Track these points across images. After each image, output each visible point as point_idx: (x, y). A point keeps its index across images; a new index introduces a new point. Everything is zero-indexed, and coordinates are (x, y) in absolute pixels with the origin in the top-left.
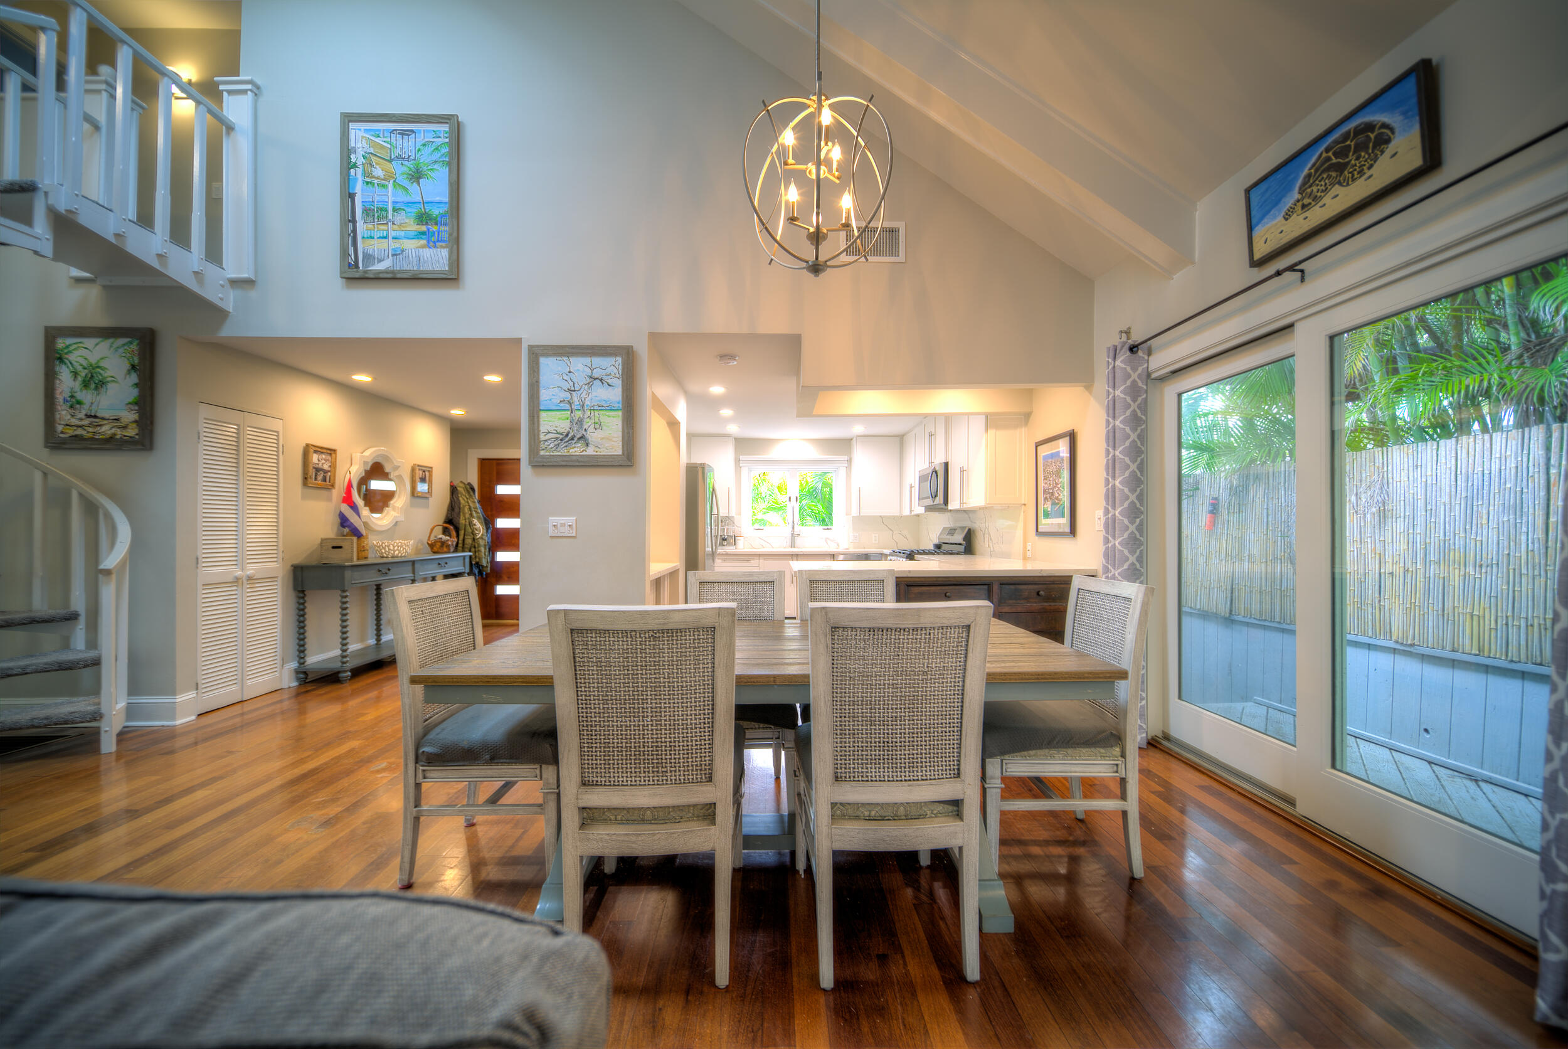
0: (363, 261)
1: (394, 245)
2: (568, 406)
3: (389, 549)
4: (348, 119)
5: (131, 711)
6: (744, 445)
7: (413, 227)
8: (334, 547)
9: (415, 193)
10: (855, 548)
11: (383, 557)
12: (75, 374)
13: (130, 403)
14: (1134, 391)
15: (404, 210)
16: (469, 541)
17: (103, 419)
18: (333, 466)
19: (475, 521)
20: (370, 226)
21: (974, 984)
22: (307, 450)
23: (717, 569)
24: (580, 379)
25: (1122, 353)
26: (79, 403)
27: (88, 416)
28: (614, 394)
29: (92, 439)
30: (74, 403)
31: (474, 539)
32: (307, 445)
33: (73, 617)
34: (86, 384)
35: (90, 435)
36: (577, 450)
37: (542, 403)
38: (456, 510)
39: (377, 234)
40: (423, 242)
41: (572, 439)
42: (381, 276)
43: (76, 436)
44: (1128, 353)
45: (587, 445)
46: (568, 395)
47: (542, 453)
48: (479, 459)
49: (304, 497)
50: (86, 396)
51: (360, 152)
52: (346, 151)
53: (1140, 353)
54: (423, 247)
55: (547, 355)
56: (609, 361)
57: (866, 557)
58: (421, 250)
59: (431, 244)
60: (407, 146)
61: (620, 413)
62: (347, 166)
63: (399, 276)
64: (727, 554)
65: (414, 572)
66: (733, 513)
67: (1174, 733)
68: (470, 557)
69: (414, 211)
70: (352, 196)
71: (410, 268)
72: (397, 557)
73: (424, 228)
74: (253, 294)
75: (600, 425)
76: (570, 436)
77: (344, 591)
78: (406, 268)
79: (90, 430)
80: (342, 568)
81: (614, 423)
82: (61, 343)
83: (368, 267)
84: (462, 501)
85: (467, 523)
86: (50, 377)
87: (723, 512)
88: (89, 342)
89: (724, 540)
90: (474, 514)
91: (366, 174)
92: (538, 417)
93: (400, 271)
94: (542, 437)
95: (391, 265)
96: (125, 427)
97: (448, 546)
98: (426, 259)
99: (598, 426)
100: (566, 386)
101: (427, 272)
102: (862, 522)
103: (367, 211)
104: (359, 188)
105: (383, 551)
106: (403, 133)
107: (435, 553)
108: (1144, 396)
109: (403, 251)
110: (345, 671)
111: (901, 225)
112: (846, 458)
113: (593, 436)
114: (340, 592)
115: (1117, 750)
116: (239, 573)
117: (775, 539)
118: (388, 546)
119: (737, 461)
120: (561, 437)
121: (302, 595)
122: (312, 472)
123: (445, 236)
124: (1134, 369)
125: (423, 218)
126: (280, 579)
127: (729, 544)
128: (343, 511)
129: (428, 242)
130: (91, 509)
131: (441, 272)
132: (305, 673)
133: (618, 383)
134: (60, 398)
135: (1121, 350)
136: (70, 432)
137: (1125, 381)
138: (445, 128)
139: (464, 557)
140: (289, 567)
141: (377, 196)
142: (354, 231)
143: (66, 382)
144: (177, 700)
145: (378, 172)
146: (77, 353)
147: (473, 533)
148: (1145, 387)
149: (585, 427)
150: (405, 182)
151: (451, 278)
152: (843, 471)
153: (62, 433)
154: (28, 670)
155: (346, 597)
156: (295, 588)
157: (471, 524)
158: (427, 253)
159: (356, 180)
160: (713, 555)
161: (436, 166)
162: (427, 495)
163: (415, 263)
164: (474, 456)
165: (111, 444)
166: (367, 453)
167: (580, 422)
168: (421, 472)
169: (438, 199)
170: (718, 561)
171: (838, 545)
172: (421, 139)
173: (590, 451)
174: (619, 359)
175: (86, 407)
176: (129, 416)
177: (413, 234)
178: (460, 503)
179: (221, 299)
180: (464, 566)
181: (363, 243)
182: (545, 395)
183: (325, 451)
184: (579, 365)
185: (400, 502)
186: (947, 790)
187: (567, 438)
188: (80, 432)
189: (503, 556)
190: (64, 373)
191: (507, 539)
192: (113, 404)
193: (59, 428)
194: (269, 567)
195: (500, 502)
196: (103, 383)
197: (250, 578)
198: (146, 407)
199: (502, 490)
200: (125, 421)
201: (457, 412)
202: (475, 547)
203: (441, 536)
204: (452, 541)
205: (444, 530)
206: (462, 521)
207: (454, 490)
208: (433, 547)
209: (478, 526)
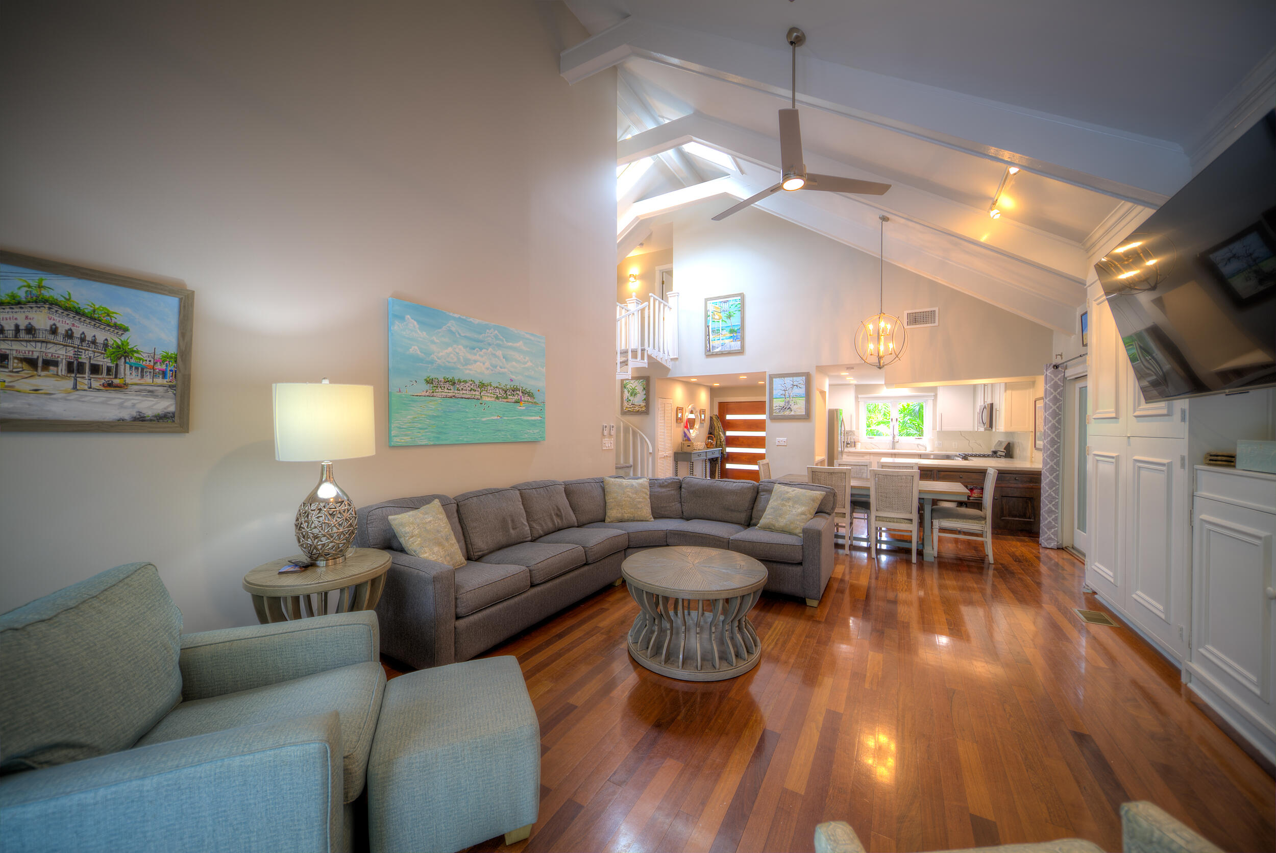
0: (712, 348)
1: (722, 342)
2: (784, 396)
4: (707, 300)
6: (860, 389)
7: (729, 335)
9: (729, 323)
10: (939, 451)
11: (696, 450)
12: (629, 392)
13: (643, 400)
14: (1056, 386)
15: (725, 329)
16: (719, 442)
17: (636, 405)
18: (683, 414)
20: (714, 336)
21: (915, 564)
22: (677, 409)
23: (844, 460)
24: (789, 386)
25: (1050, 368)
26: (630, 400)
27: (632, 404)
28: (802, 391)
30: (628, 400)
32: (678, 407)
33: (631, 467)
34: (631, 395)
35: (632, 410)
36: (787, 413)
37: (774, 395)
38: (713, 427)
39: (716, 339)
40: (732, 340)
41: (785, 408)
42: (718, 353)
44: (1053, 369)
45: (791, 411)
46: (784, 392)
47: (774, 414)
48: (718, 403)
50: (631, 398)
51: (711, 311)
52: (706, 311)
53: (1060, 369)
54: (732, 341)
55: (775, 378)
56: (801, 378)
57: (948, 457)
58: (731, 343)
59: (734, 340)
60: (726, 306)
61: (804, 398)
62: (707, 316)
63: (724, 353)
64: (850, 452)
65: (705, 456)
66: (854, 429)
67: (1077, 545)
68: (721, 449)
69: (728, 329)
70: (708, 326)
71: (727, 349)
73: (732, 335)
74: (678, 362)
75: (796, 403)
76: (785, 406)
77: (691, 462)
79: (632, 408)
81: (801, 403)
82: (625, 382)
83: (714, 350)
84: (715, 422)
86: (622, 392)
87: (847, 428)
88: (632, 382)
89: (848, 444)
90: (720, 430)
91: (713, 318)
93: (725, 351)
94: (774, 408)
96: (642, 408)
97: (713, 445)
98: (732, 345)
99: (795, 403)
100: (783, 389)
101: (733, 351)
102: (943, 435)
103: (713, 331)
104: (710, 324)
105: (696, 447)
106: (725, 302)
108: (1062, 388)
109: (725, 344)
111: (936, 309)
112: (933, 394)
113: (793, 407)
115: (983, 522)
116: (665, 455)
117: (882, 443)
119: (857, 398)
120: (781, 406)
121: (677, 462)
122: (677, 417)
123: (739, 337)
124: (1056, 376)
125: (732, 331)
126: (671, 457)
127: (851, 446)
130: (634, 433)
131: (738, 350)
133: (803, 387)
134: (625, 399)
135: (1049, 367)
136: (627, 410)
137: (1051, 382)
138: (739, 298)
140: (674, 453)
141: (716, 325)
142: (709, 338)
143: (626, 394)
145: (717, 317)
146: (629, 385)
147: (721, 439)
148: (1062, 384)
149: (790, 404)
150: (726, 320)
151: (741, 352)
152: (930, 402)
155: (689, 464)
156: (675, 459)
157: (719, 435)
158: (733, 343)
159: (709, 320)
160: (842, 452)
161: (736, 312)
163: (729, 347)
164: (716, 401)
165: (638, 413)
167: (788, 402)
168: (703, 408)
169: (736, 324)
170: (844, 456)
171: (926, 448)
172: (731, 303)
173: (792, 413)
174: (804, 377)
175: (631, 401)
176: (643, 404)
177: (728, 337)
178: (714, 424)
179: (669, 365)
181: (712, 342)
182: (775, 392)
183: (681, 409)
184: (788, 380)
186: (908, 516)
187: (783, 408)
188: (630, 409)
189: (729, 450)
190: (626, 391)
191: (732, 441)
192: (639, 400)
193: (625, 408)
194: (670, 453)
195: (729, 423)
196: (636, 394)
197: (667, 456)
198: (647, 400)
199: (729, 417)
200: (642, 406)
201: (716, 385)
202: (721, 446)
203: (710, 440)
204: (714, 443)
205: (709, 438)
206: (716, 433)
207: (711, 418)
208: (708, 446)
209: (722, 435)
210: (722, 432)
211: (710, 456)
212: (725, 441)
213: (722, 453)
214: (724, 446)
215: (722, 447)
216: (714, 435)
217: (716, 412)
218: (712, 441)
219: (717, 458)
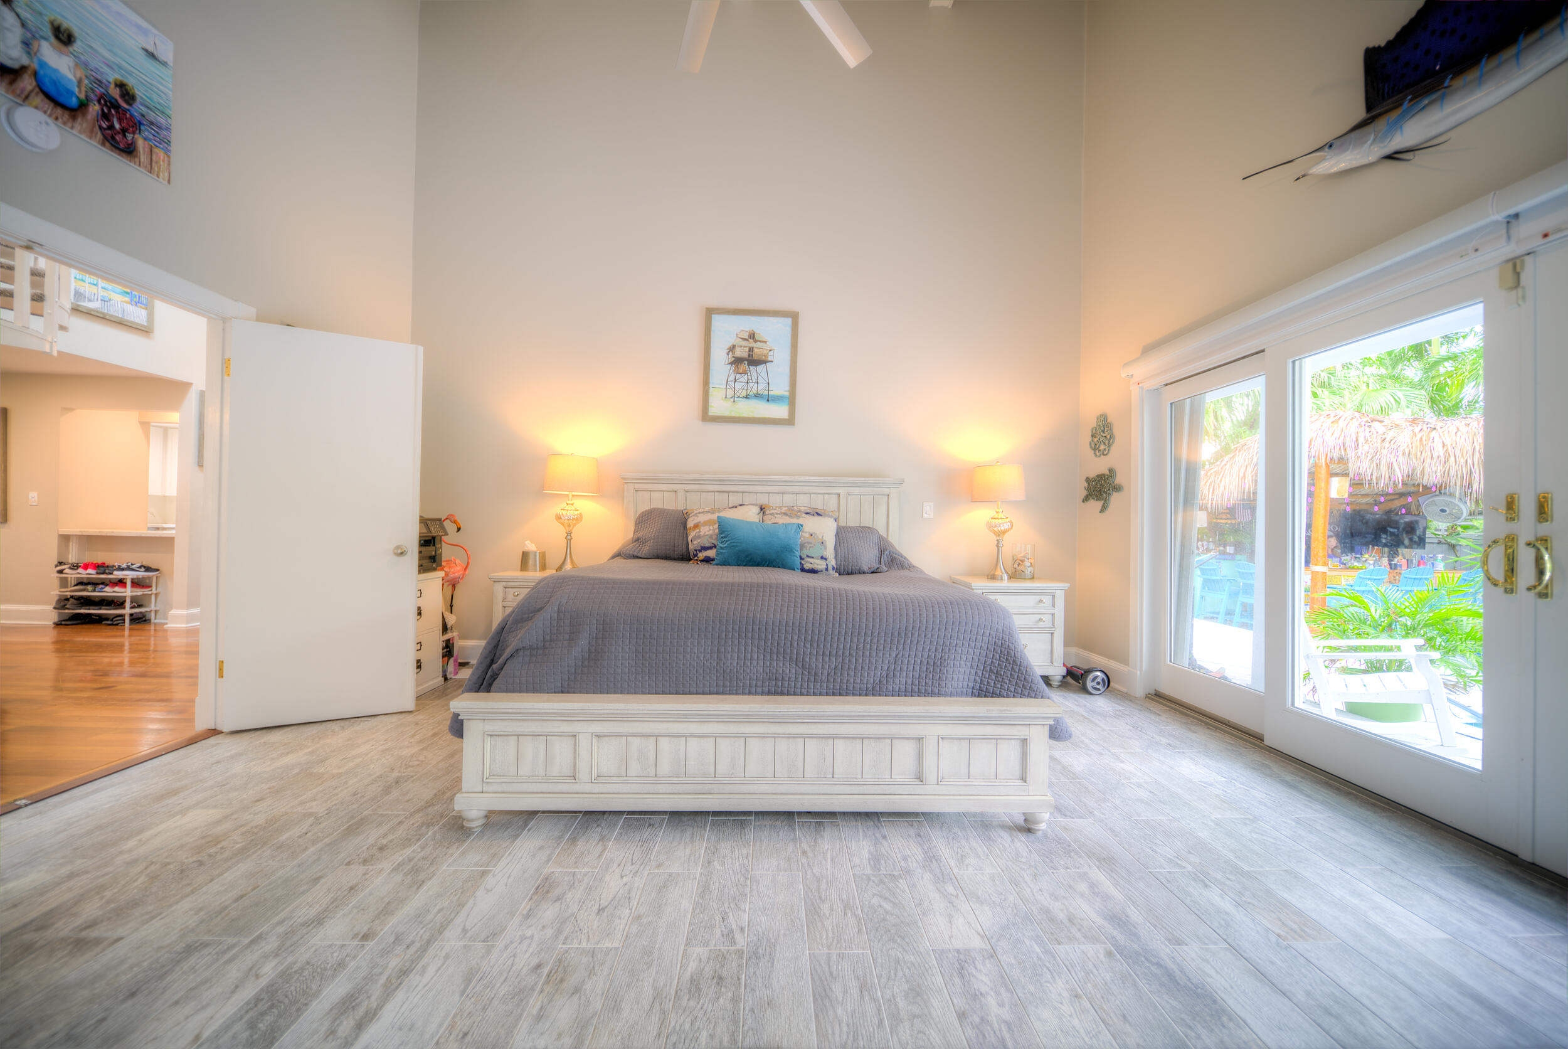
40: (127, 299)
42: (93, 313)
54: (127, 303)
58: (125, 304)
59: (133, 303)
71: (116, 314)
78: (112, 313)
93: (110, 315)
95: (100, 307)
98: (129, 312)
101: (127, 321)
109: (110, 300)
129: (131, 300)
131: (138, 324)
151: (145, 330)
158: (130, 308)
163: (120, 312)
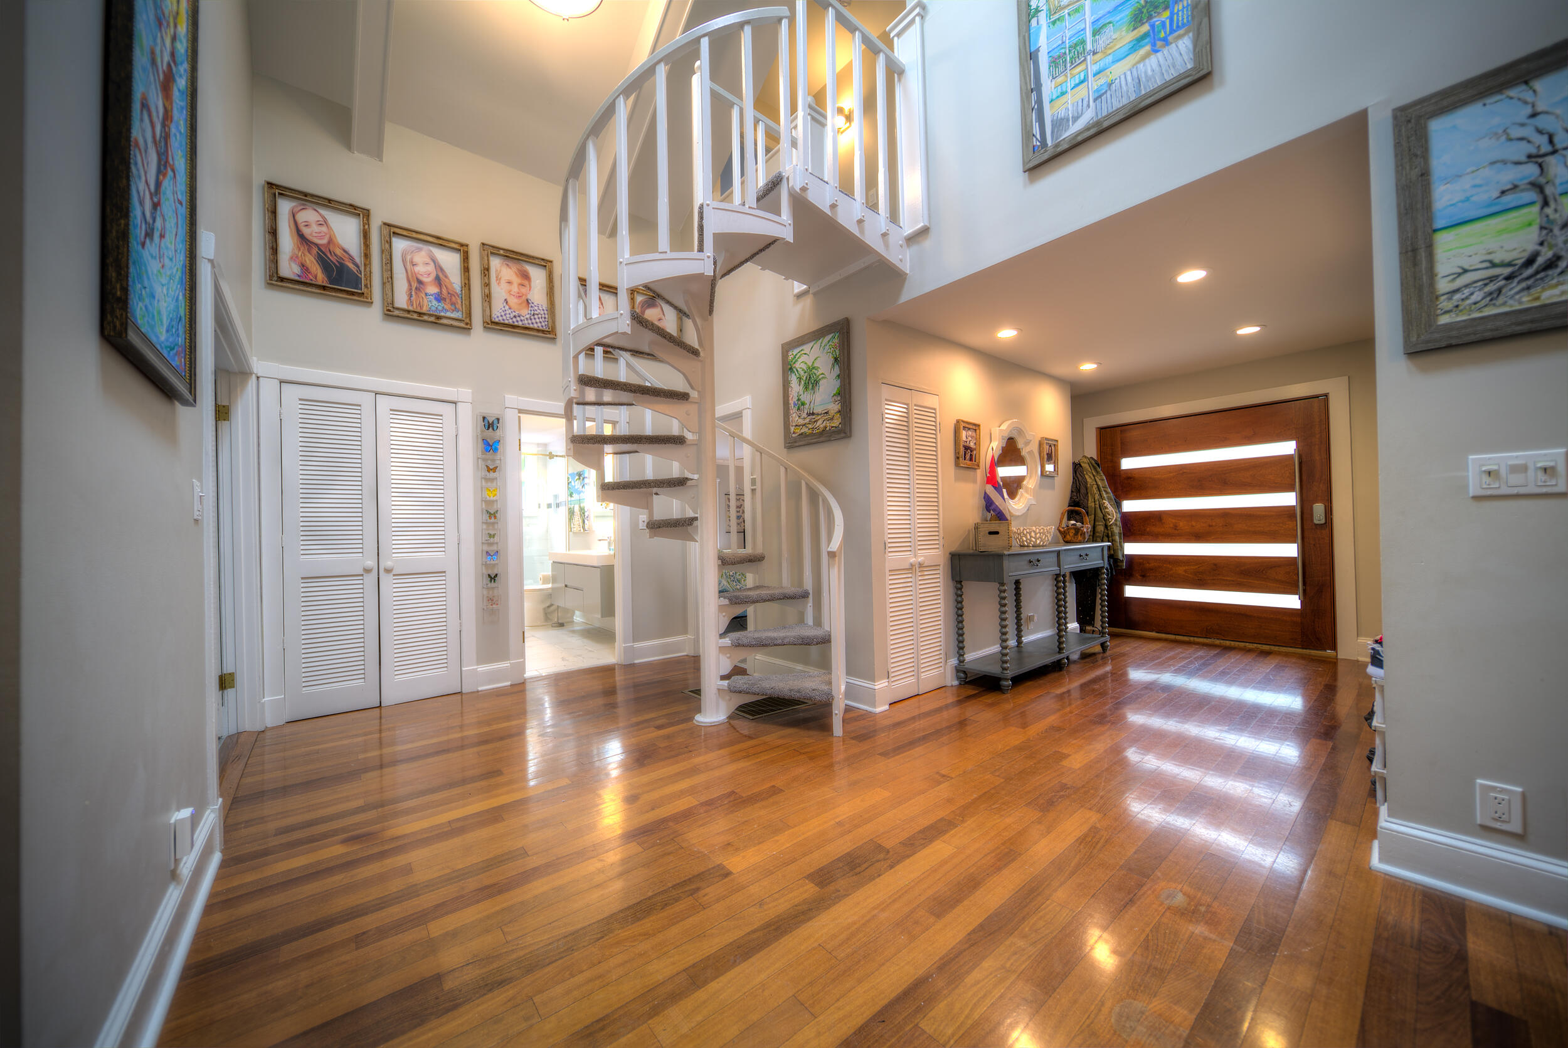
0: (1052, 132)
1: (1098, 83)
2: (1531, 195)
3: (1031, 537)
5: (850, 692)
7: (1127, 38)
8: (991, 533)
11: (1023, 546)
12: (800, 379)
13: (835, 395)
15: (1110, 23)
16: (1100, 528)
17: (818, 414)
18: (978, 443)
19: (1106, 503)
20: (1062, 79)
22: (960, 426)
26: (803, 404)
27: (809, 414)
29: (812, 434)
30: (800, 405)
31: (1106, 526)
32: (958, 421)
33: (805, 595)
34: (807, 388)
35: (810, 431)
37: (1441, 212)
38: (1083, 491)
39: (1070, 83)
41: (1548, 268)
42: (1080, 138)
43: (802, 434)
46: (1531, 170)
47: (1444, 320)
48: (1097, 428)
49: (957, 479)
50: (806, 397)
58: (1141, 66)
59: (1159, 44)
62: (1026, 19)
63: (1106, 124)
65: (1059, 565)
68: (1109, 547)
70: (1036, 57)
71: (1124, 102)
72: (1039, 546)
73: (1146, 28)
74: (927, 244)
76: (1540, 260)
77: (1002, 584)
78: (1116, 106)
79: (810, 426)
80: (1000, 556)
82: (791, 355)
83: (1061, 136)
84: (1089, 480)
85: (1097, 506)
86: (786, 386)
88: (806, 348)
90: (1105, 495)
91: (1052, 12)
92: (1430, 247)
93: (1108, 117)
94: (1443, 286)
95: (1094, 113)
96: (832, 419)
97: (1083, 534)
98: (1150, 73)
100: (1523, 150)
103: (1056, 61)
104: (1043, 38)
105: (1025, 539)
107: (1067, 542)
109: (1111, 84)
110: (1007, 680)
114: (997, 585)
116: (913, 560)
118: (1030, 533)
120: (1507, 271)
121: (959, 586)
122: (962, 450)
123: (1185, 16)
125: (1146, 12)
126: (941, 568)
128: (988, 493)
129: (1154, 45)
130: (814, 496)
131: (1180, 78)
132: (964, 672)
134: (791, 402)
136: (799, 431)
139: (1103, 547)
140: (947, 555)
141: (1069, 30)
142: (1039, 99)
143: (796, 388)
144: (876, 687)
146: (800, 360)
147: (1105, 519)
151: (1199, 77)
153: (794, 433)
154: (785, 642)
155: (1004, 591)
156: (953, 578)
157: (1102, 507)
159: (1039, 29)
162: (1053, 475)
163: (1132, 90)
164: (1092, 425)
165: (824, 436)
166: (1004, 427)
168: (1048, 447)
175: (807, 406)
176: (834, 407)
177: (1127, 48)
178: (1086, 482)
179: (901, 260)
180: (1103, 560)
181: (1052, 108)
182: (1450, 192)
183: (971, 427)
185: (1031, 483)
187: (1529, 270)
188: (804, 430)
189: (1132, 549)
190: (794, 379)
191: (1138, 527)
192: (823, 399)
193: (792, 429)
194: (933, 554)
195: (1129, 478)
196: (816, 382)
197: (921, 565)
198: (845, 395)
199: (1128, 463)
200: (832, 413)
201: (1088, 367)
202: (1108, 537)
203: (1073, 522)
204: (1087, 528)
205: (1071, 515)
206: (1091, 504)
207: (1077, 467)
208: (1066, 536)
209: (1110, 509)
210: (1109, 499)
211: (1071, 564)
212: (1119, 523)
213: (1110, 556)
214: (1117, 538)
215: (1113, 541)
216: (1086, 508)
217: (1091, 450)
218: (1079, 524)
219: (1095, 572)
